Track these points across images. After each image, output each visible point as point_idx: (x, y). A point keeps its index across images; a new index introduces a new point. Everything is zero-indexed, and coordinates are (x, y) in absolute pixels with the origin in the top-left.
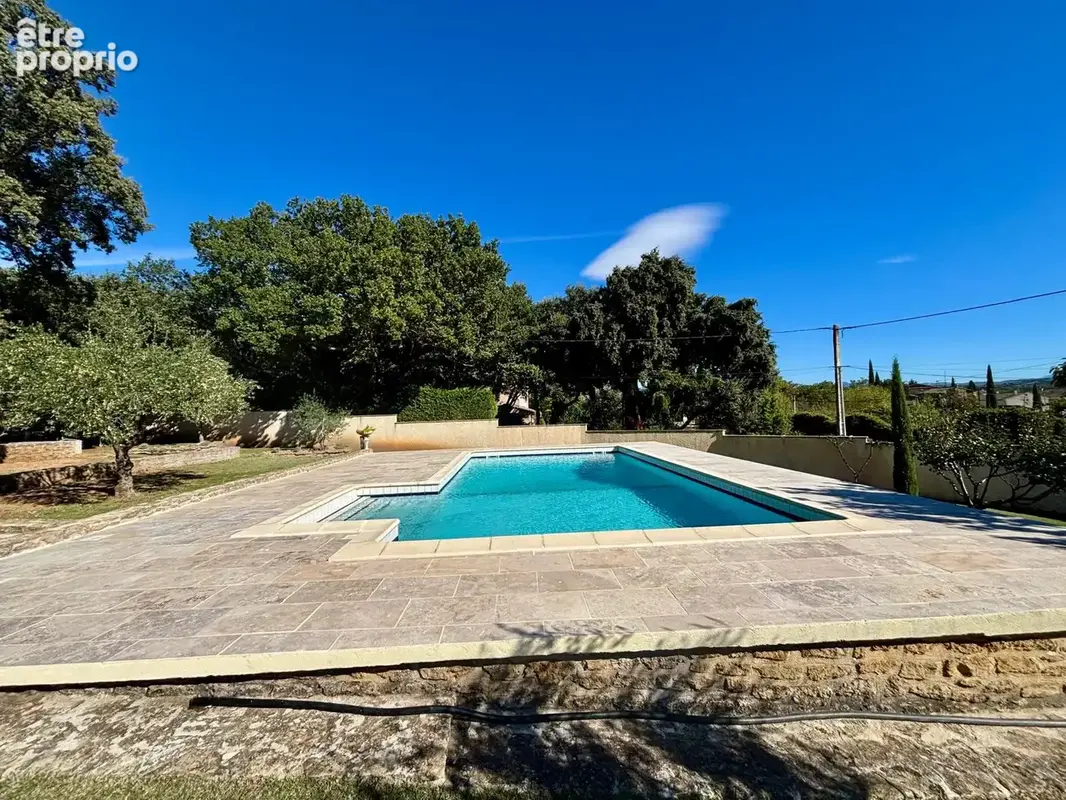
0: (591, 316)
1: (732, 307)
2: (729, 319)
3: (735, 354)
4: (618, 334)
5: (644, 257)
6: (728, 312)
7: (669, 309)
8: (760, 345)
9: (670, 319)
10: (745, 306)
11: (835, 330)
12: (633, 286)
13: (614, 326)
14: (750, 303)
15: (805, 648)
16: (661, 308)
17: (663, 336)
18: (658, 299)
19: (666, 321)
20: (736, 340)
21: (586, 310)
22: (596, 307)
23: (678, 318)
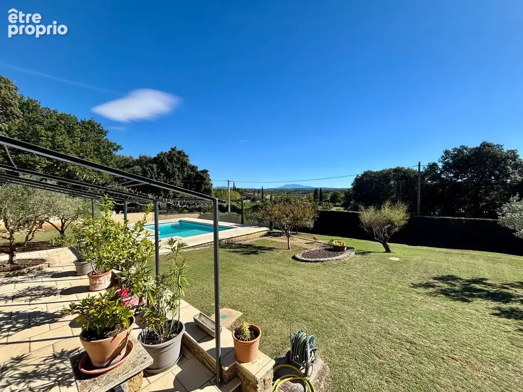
0: (153, 170)
1: (201, 172)
2: (200, 176)
3: (202, 186)
4: (163, 177)
5: (171, 148)
6: (200, 173)
7: (182, 170)
8: (208, 184)
9: (181, 173)
10: (205, 172)
11: (228, 181)
12: (168, 160)
13: (162, 174)
14: (207, 171)
15: (237, 237)
16: (179, 169)
17: (179, 179)
18: (178, 166)
19: (181, 175)
20: (202, 183)
21: (150, 167)
22: (155, 166)
23: (184, 173)
